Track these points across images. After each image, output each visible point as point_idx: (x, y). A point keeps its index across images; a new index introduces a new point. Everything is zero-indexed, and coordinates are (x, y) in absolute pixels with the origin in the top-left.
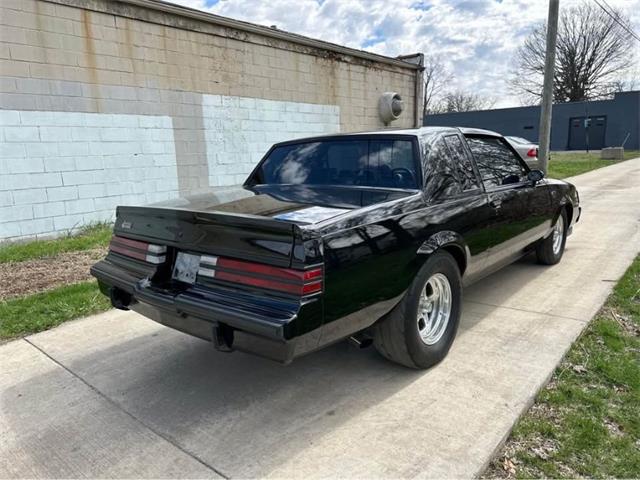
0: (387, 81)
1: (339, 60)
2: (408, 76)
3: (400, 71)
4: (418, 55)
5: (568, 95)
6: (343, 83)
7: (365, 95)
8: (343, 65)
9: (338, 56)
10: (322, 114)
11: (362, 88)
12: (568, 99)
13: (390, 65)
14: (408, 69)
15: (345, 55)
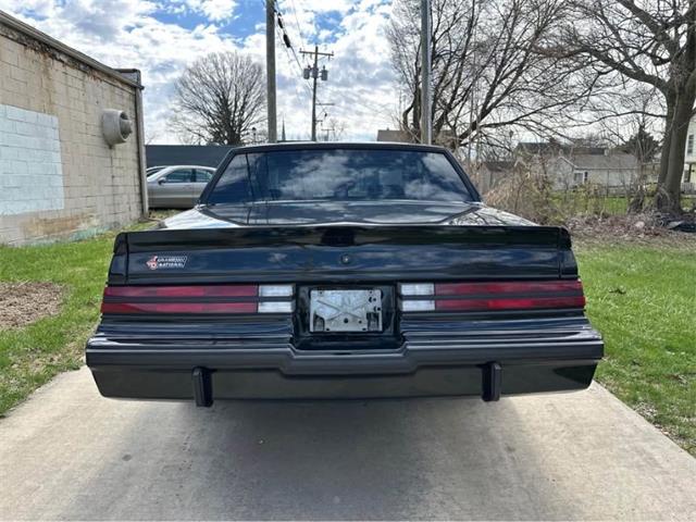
0: (107, 94)
1: (53, 57)
2: (127, 93)
3: (120, 85)
4: (134, 71)
5: (226, 138)
6: (59, 87)
7: (86, 108)
8: (58, 65)
9: (52, 51)
10: (35, 124)
11: (82, 98)
12: (226, 142)
13: (109, 76)
14: (127, 84)
15: (60, 52)
